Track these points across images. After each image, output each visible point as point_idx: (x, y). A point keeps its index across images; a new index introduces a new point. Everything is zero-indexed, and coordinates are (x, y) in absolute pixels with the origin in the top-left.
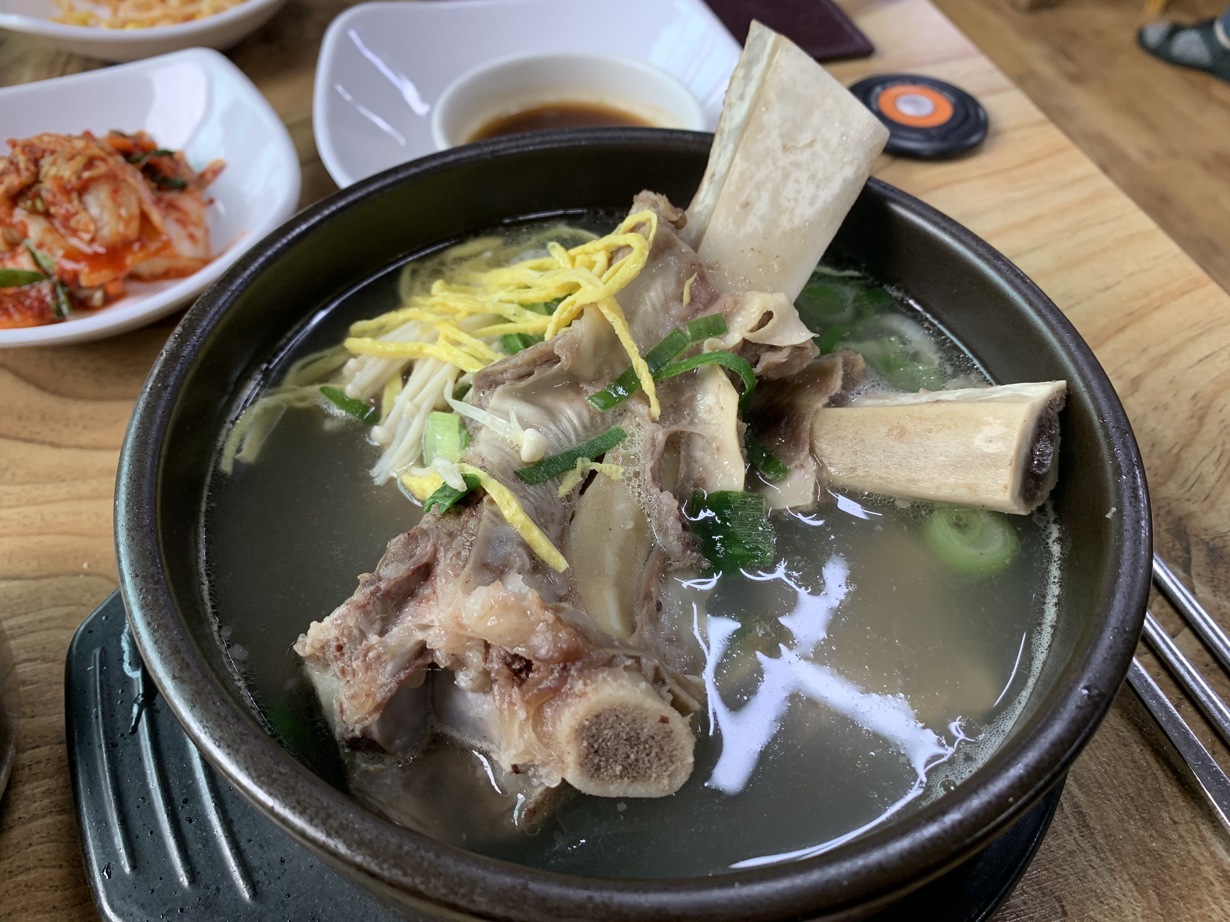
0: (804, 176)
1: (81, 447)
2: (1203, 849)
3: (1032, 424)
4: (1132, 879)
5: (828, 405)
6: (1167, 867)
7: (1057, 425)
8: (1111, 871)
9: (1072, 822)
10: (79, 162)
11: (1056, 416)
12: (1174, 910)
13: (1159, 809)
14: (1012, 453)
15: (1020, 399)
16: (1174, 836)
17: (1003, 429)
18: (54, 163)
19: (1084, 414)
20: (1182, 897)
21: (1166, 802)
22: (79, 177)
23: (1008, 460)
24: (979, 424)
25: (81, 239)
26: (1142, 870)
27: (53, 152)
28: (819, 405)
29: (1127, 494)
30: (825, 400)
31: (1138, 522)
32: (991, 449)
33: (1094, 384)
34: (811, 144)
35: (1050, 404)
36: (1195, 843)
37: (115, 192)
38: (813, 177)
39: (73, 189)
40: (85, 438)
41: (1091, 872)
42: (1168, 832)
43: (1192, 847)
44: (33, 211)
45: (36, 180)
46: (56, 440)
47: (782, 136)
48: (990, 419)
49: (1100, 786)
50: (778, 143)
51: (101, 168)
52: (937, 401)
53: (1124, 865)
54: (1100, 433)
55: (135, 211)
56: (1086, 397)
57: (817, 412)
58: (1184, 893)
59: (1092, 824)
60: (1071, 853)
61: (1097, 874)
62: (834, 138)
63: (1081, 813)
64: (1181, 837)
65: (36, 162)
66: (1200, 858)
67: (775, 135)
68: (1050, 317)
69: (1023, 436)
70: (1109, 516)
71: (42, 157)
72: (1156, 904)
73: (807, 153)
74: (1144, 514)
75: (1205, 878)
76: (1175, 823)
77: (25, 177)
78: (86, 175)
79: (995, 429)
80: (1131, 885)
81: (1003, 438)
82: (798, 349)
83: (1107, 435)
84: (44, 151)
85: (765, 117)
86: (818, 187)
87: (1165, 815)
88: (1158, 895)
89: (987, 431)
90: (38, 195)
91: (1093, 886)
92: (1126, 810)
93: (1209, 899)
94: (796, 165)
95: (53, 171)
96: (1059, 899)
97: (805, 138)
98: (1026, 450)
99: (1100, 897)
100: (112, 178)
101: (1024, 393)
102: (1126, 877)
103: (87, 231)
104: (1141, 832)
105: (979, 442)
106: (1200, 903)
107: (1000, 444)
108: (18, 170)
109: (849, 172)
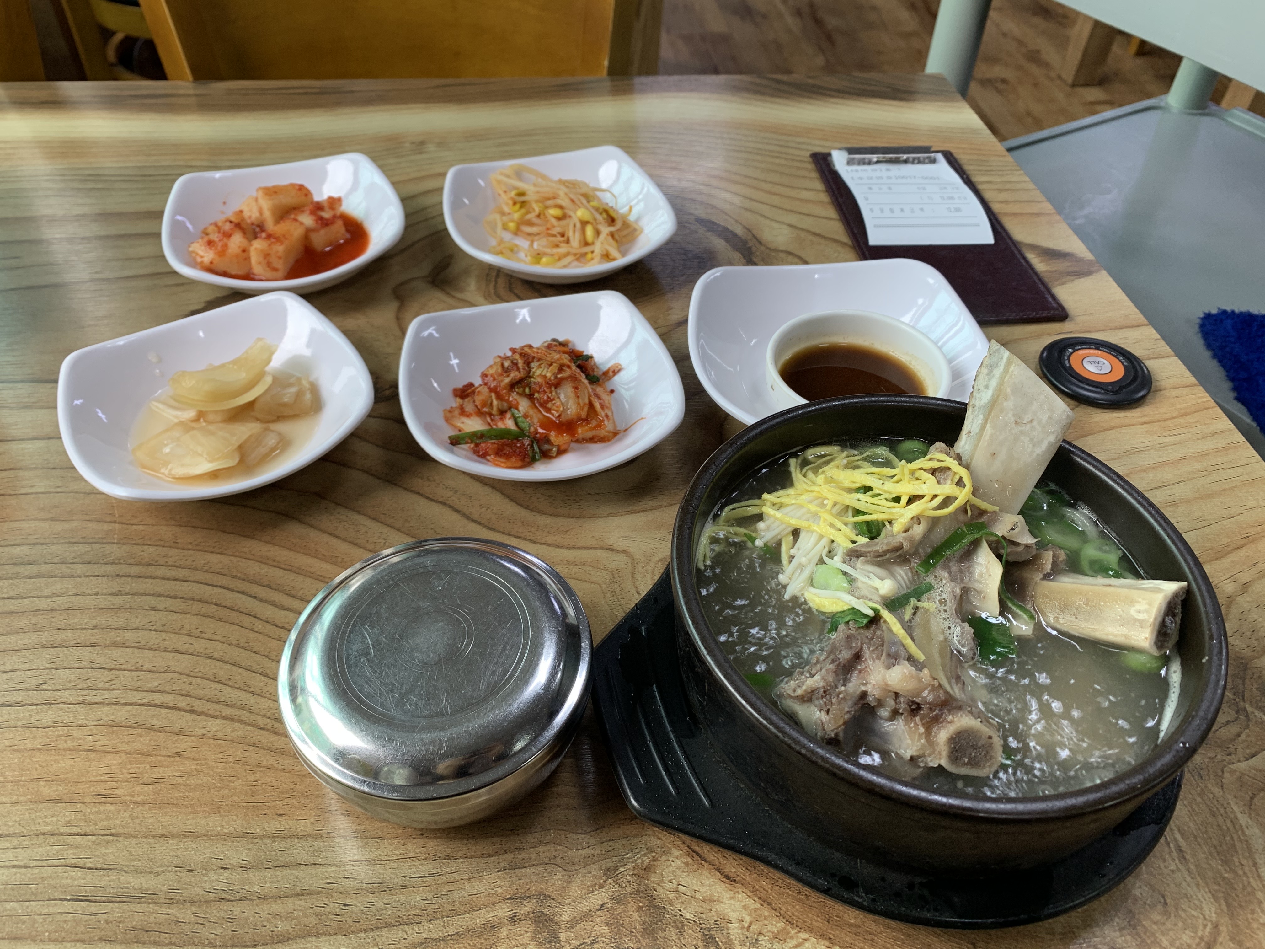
0: (1026, 439)
1: (549, 545)
2: (1258, 883)
3: (1164, 606)
4: (1210, 892)
5: (1042, 579)
6: (1235, 889)
7: (1180, 607)
8: (1198, 885)
9: (1175, 854)
10: (555, 367)
11: (1179, 602)
12: (1235, 913)
13: (1232, 856)
14: (1152, 620)
15: (1158, 590)
16: (1241, 872)
17: (1146, 607)
18: (539, 367)
19: (1196, 607)
20: (1241, 906)
21: (1237, 852)
22: (556, 377)
23: (1149, 624)
24: (1132, 602)
25: (553, 414)
26: (1217, 888)
27: (539, 360)
28: (1038, 579)
29: (1216, 651)
30: (1041, 576)
31: (1221, 666)
32: (1141, 616)
33: (1203, 588)
34: (1031, 421)
35: (1176, 595)
36: (1254, 878)
37: (576, 388)
38: (1031, 440)
39: (553, 384)
40: (550, 539)
41: (1184, 884)
42: (1237, 869)
43: (1251, 880)
44: (523, 394)
45: (528, 376)
46: (533, 538)
47: (1014, 415)
48: (1140, 600)
49: (1195, 837)
50: (1013, 419)
51: (567, 373)
52: (1110, 585)
53: (1206, 883)
54: (1204, 616)
55: (587, 401)
56: (1197, 594)
57: (1036, 583)
58: (1243, 904)
59: (1188, 857)
60: (1173, 872)
61: (1189, 885)
62: (1044, 418)
63: (1181, 851)
64: (1245, 873)
65: (528, 363)
66: (1255, 887)
67: (1010, 415)
68: (1179, 544)
69: (1159, 611)
70: (1204, 661)
71: (533, 361)
72: (1224, 907)
73: (1028, 426)
74: (1224, 661)
75: (1258, 899)
76: (1242, 865)
77: (522, 374)
78: (559, 376)
79: (1142, 606)
80: (1210, 895)
81: (1146, 611)
82: (1027, 546)
83: (1207, 617)
84: (534, 357)
85: (1005, 404)
86: (1034, 446)
87: (1236, 860)
88: (1227, 903)
89: (1138, 607)
90: (528, 385)
91: (1184, 891)
92: (1211, 854)
93: (1259, 911)
94: (1022, 433)
95: (538, 372)
96: (1163, 897)
97: (1027, 418)
98: (1160, 619)
99: (1189, 898)
100: (573, 378)
101: (1161, 587)
102: (1207, 890)
103: (557, 411)
104: (1220, 867)
105: (1133, 611)
106: (1253, 912)
107: (1145, 614)
108: (518, 369)
109: (1052, 438)
